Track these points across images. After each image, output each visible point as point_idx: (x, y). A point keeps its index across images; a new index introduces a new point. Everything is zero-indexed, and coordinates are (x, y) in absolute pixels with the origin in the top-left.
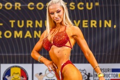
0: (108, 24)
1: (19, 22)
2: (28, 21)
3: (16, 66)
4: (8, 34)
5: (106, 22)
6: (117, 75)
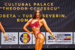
0: (63, 16)
2: (30, 15)
4: (22, 20)
6: (67, 37)
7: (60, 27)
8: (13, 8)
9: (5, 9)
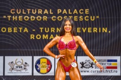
0: (105, 30)
1: (46, 29)
2: (52, 28)
3: (44, 58)
4: (38, 37)
5: (103, 29)
6: (111, 64)
7: (100, 49)
8: (23, 17)
9: (11, 18)
